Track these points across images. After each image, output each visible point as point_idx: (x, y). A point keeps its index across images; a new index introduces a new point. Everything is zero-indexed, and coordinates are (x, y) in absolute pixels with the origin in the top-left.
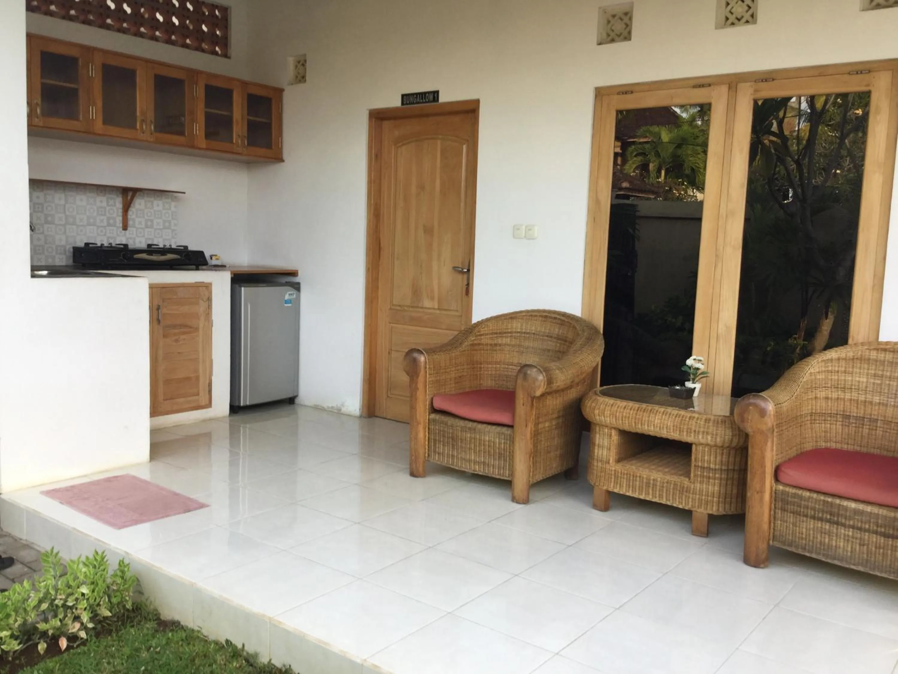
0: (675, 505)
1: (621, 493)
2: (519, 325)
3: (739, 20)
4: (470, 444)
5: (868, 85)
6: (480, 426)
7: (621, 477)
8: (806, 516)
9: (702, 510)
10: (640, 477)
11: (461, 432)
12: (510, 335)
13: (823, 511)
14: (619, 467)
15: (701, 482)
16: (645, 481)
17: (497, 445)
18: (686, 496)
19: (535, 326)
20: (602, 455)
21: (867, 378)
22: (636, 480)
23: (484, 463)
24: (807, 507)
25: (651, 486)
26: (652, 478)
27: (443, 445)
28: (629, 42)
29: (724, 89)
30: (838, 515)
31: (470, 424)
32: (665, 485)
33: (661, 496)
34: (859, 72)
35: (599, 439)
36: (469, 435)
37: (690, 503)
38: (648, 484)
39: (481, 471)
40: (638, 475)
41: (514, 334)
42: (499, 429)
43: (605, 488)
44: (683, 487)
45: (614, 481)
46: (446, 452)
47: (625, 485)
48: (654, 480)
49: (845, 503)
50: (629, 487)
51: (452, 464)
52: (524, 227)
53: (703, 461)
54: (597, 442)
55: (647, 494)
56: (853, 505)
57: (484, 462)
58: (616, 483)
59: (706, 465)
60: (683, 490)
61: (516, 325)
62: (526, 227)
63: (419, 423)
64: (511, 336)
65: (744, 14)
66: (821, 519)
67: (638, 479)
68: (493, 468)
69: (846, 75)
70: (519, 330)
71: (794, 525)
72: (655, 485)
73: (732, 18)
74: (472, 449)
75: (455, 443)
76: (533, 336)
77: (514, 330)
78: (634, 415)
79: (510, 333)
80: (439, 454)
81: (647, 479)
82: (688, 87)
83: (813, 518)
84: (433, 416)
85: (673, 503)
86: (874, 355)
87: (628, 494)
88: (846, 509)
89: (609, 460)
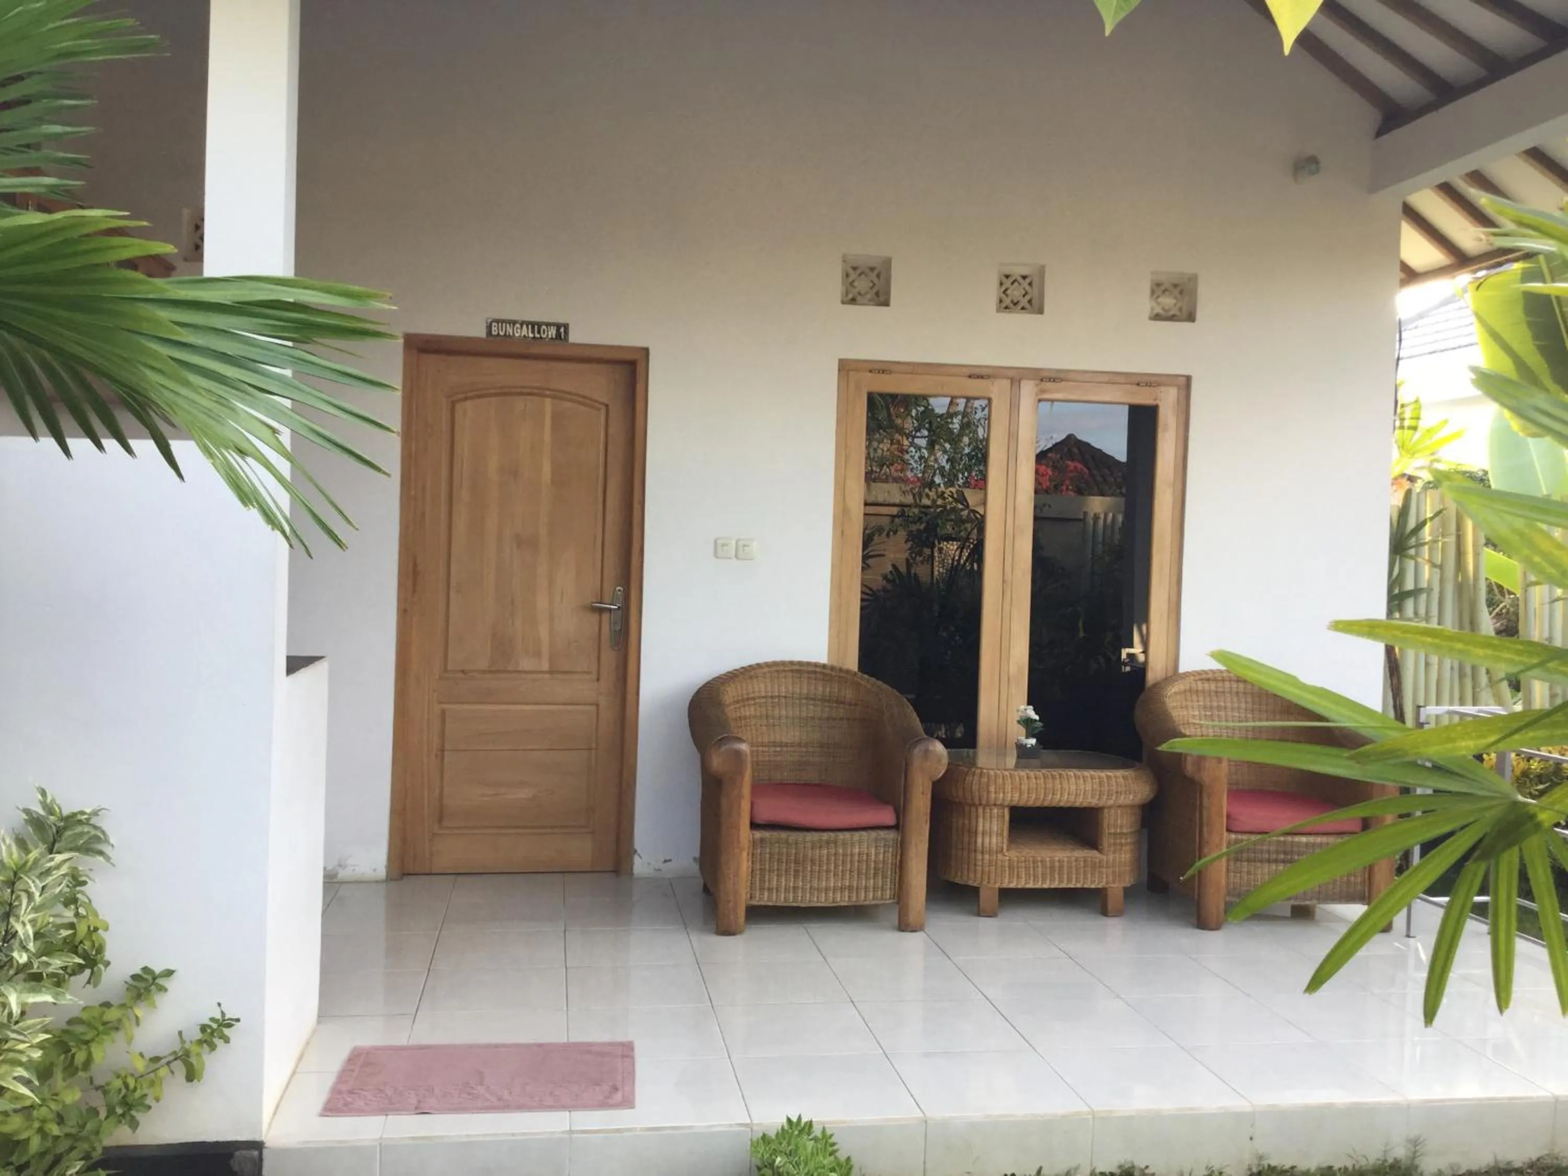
0: (1086, 886)
1: (1020, 887)
2: (762, 686)
3: (1015, 304)
4: (827, 864)
5: (1156, 399)
6: (841, 836)
7: (1018, 867)
8: (1261, 861)
9: (1116, 885)
10: (1042, 861)
11: (812, 849)
12: (752, 702)
13: (1277, 852)
14: (1013, 855)
15: (1114, 852)
16: (1048, 864)
17: (873, 857)
18: (1099, 872)
19: (786, 686)
20: (990, 844)
21: (1199, 711)
22: (1037, 866)
23: (850, 888)
24: (1262, 852)
25: (1057, 869)
26: (1056, 859)
27: (778, 876)
28: (888, 308)
29: (1006, 383)
30: (1292, 852)
31: (825, 836)
32: (1074, 864)
33: (1069, 880)
34: (1149, 384)
35: (984, 823)
36: (826, 852)
37: (1104, 880)
38: (1052, 868)
39: (844, 901)
40: (1039, 859)
41: (758, 701)
42: (874, 834)
43: (997, 886)
44: (1095, 863)
45: (1009, 874)
46: (783, 884)
47: (1023, 876)
48: (1059, 861)
49: (1297, 839)
50: (1030, 877)
51: (795, 900)
52: (734, 542)
53: (1115, 827)
54: (980, 828)
55: (1052, 880)
56: (1304, 839)
57: (849, 886)
58: (1028, 875)
59: (1118, 831)
60: (1095, 866)
61: (760, 687)
62: (737, 542)
63: (742, 850)
64: (754, 704)
65: (1021, 298)
66: (1276, 861)
67: (1039, 864)
68: (866, 892)
69: (1134, 386)
70: (763, 694)
71: (1249, 873)
72: (1061, 867)
73: (1007, 301)
74: (830, 872)
75: (801, 868)
76: (770, 700)
77: (757, 694)
78: (1043, 786)
79: (754, 699)
80: (770, 890)
81: (1050, 861)
82: (964, 376)
83: (1269, 861)
84: (758, 834)
85: (1084, 883)
86: (1200, 686)
87: (1028, 886)
88: (1299, 843)
89: (1002, 849)
